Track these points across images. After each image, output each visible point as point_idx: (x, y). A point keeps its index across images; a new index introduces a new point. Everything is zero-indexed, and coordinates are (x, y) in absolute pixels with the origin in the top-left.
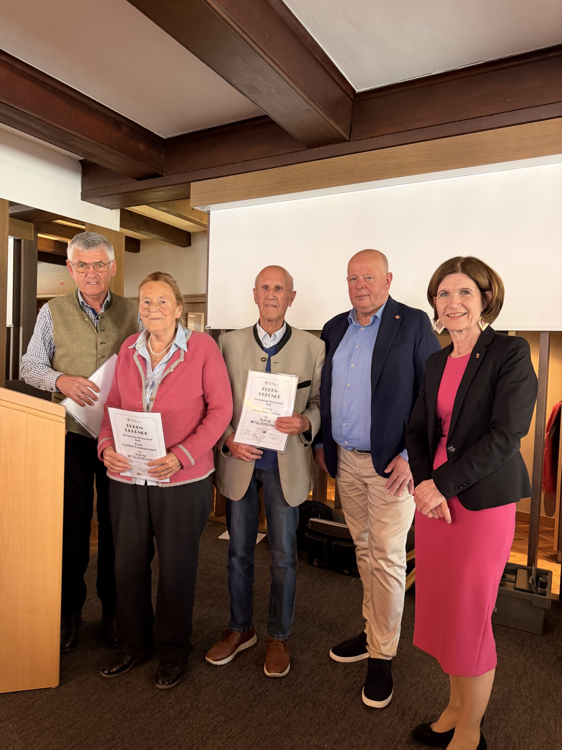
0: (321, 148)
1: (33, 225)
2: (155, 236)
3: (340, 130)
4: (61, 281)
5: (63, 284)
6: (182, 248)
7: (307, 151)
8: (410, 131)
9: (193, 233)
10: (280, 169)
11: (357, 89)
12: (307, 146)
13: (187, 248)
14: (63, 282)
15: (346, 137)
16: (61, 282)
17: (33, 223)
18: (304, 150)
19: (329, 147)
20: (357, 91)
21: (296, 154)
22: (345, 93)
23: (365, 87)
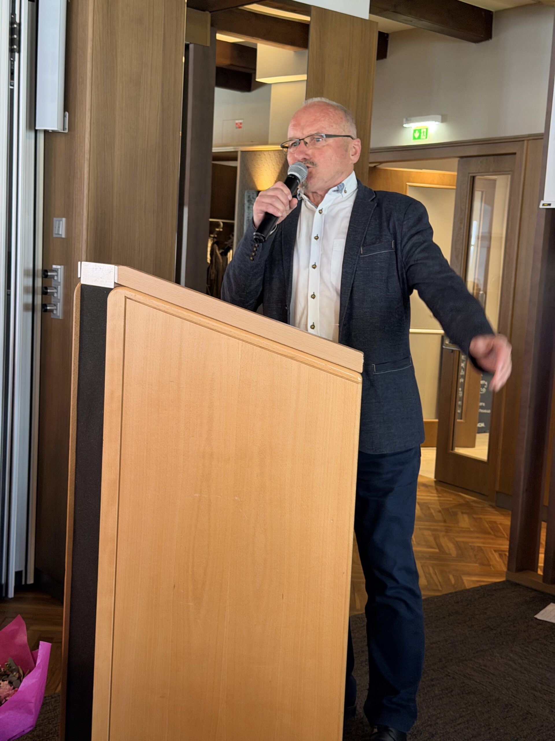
1: (208, 16)
2: (424, 23)
4: (237, 122)
5: (240, 127)
6: (473, 45)
9: (498, 12)
13: (483, 43)
14: (241, 123)
16: (237, 124)
17: (210, 12)
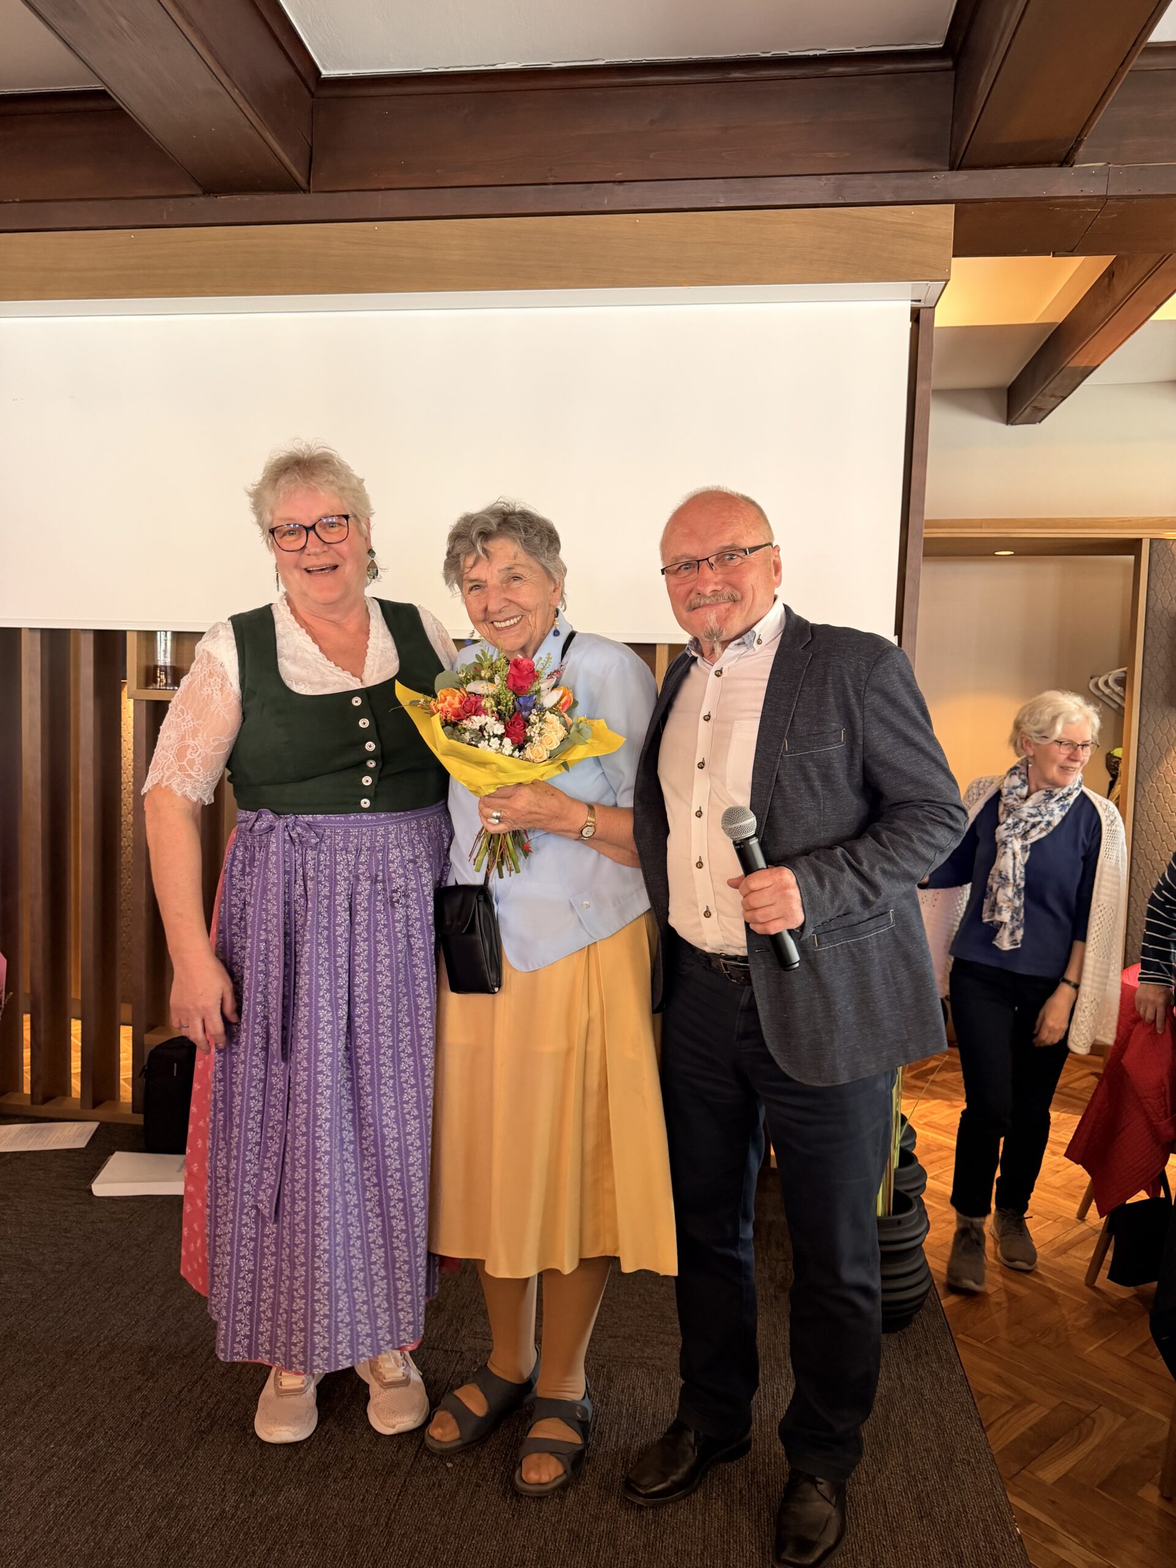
0: (238, 198)
3: (288, 160)
7: (202, 199)
8: (449, 190)
10: (133, 234)
11: (325, 68)
12: (200, 185)
15: (301, 180)
18: (193, 196)
19: (259, 198)
20: (325, 73)
21: (172, 201)
22: (298, 72)
23: (343, 68)
